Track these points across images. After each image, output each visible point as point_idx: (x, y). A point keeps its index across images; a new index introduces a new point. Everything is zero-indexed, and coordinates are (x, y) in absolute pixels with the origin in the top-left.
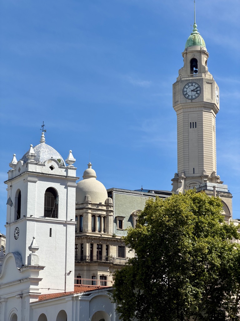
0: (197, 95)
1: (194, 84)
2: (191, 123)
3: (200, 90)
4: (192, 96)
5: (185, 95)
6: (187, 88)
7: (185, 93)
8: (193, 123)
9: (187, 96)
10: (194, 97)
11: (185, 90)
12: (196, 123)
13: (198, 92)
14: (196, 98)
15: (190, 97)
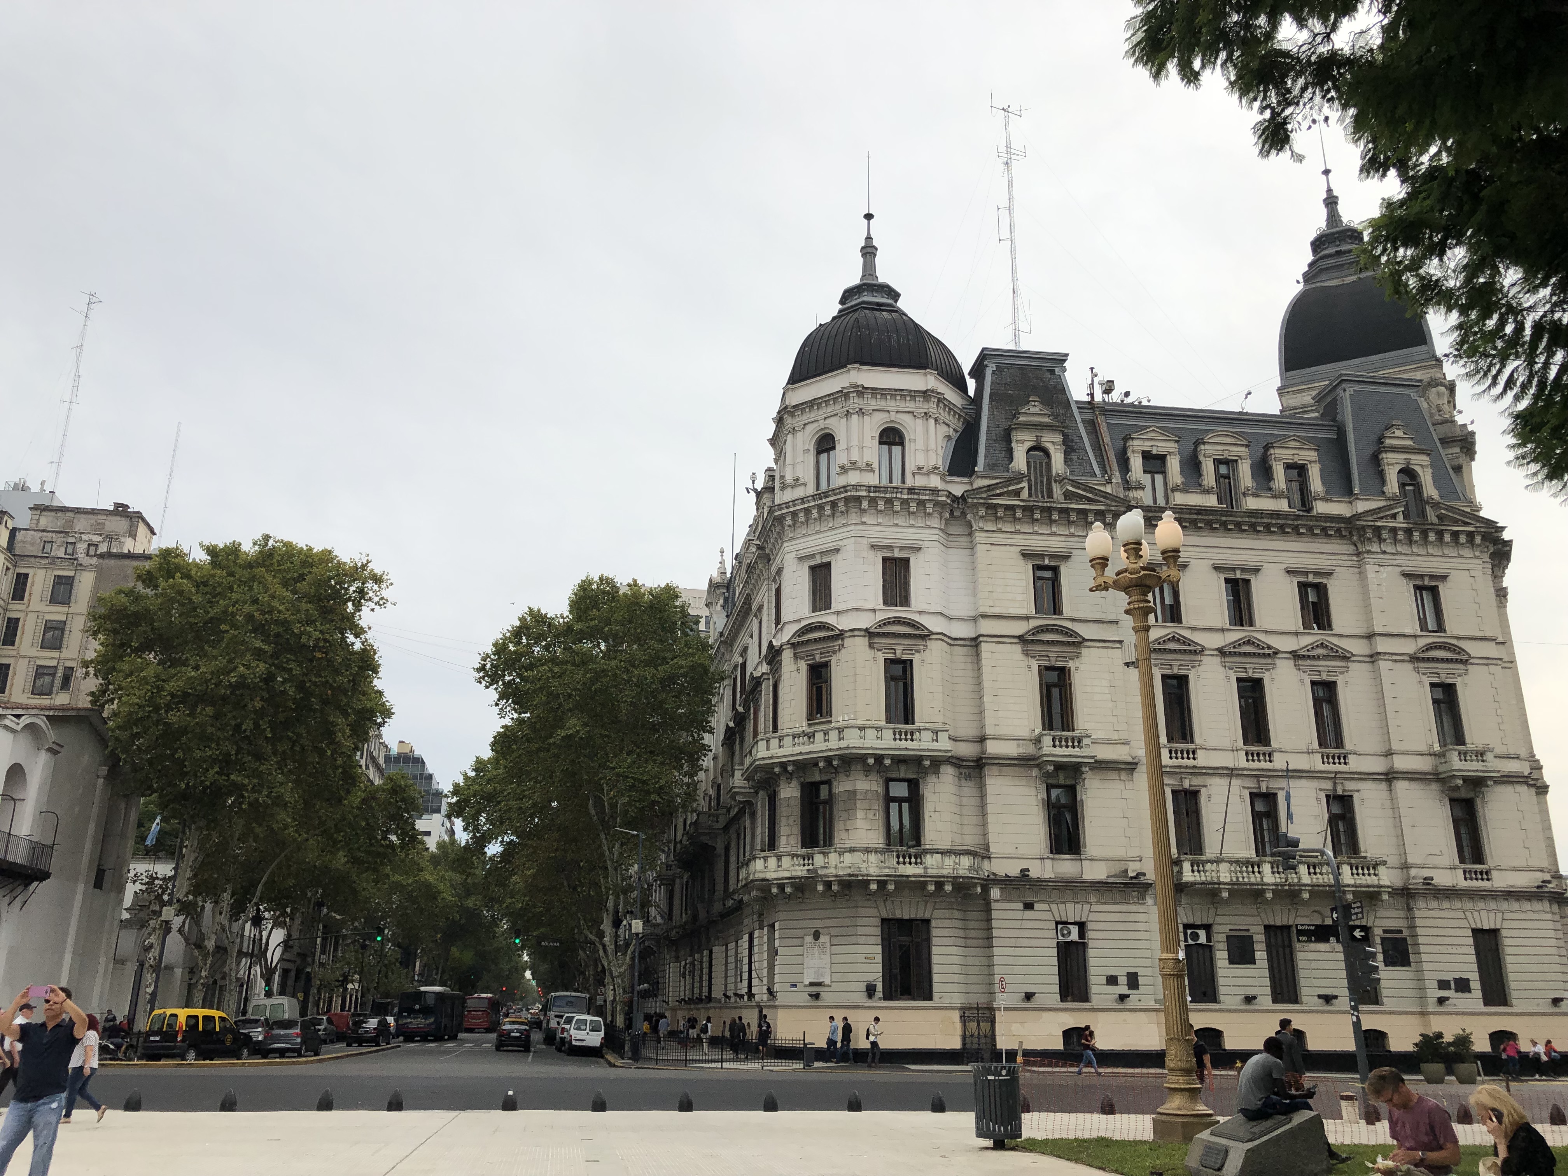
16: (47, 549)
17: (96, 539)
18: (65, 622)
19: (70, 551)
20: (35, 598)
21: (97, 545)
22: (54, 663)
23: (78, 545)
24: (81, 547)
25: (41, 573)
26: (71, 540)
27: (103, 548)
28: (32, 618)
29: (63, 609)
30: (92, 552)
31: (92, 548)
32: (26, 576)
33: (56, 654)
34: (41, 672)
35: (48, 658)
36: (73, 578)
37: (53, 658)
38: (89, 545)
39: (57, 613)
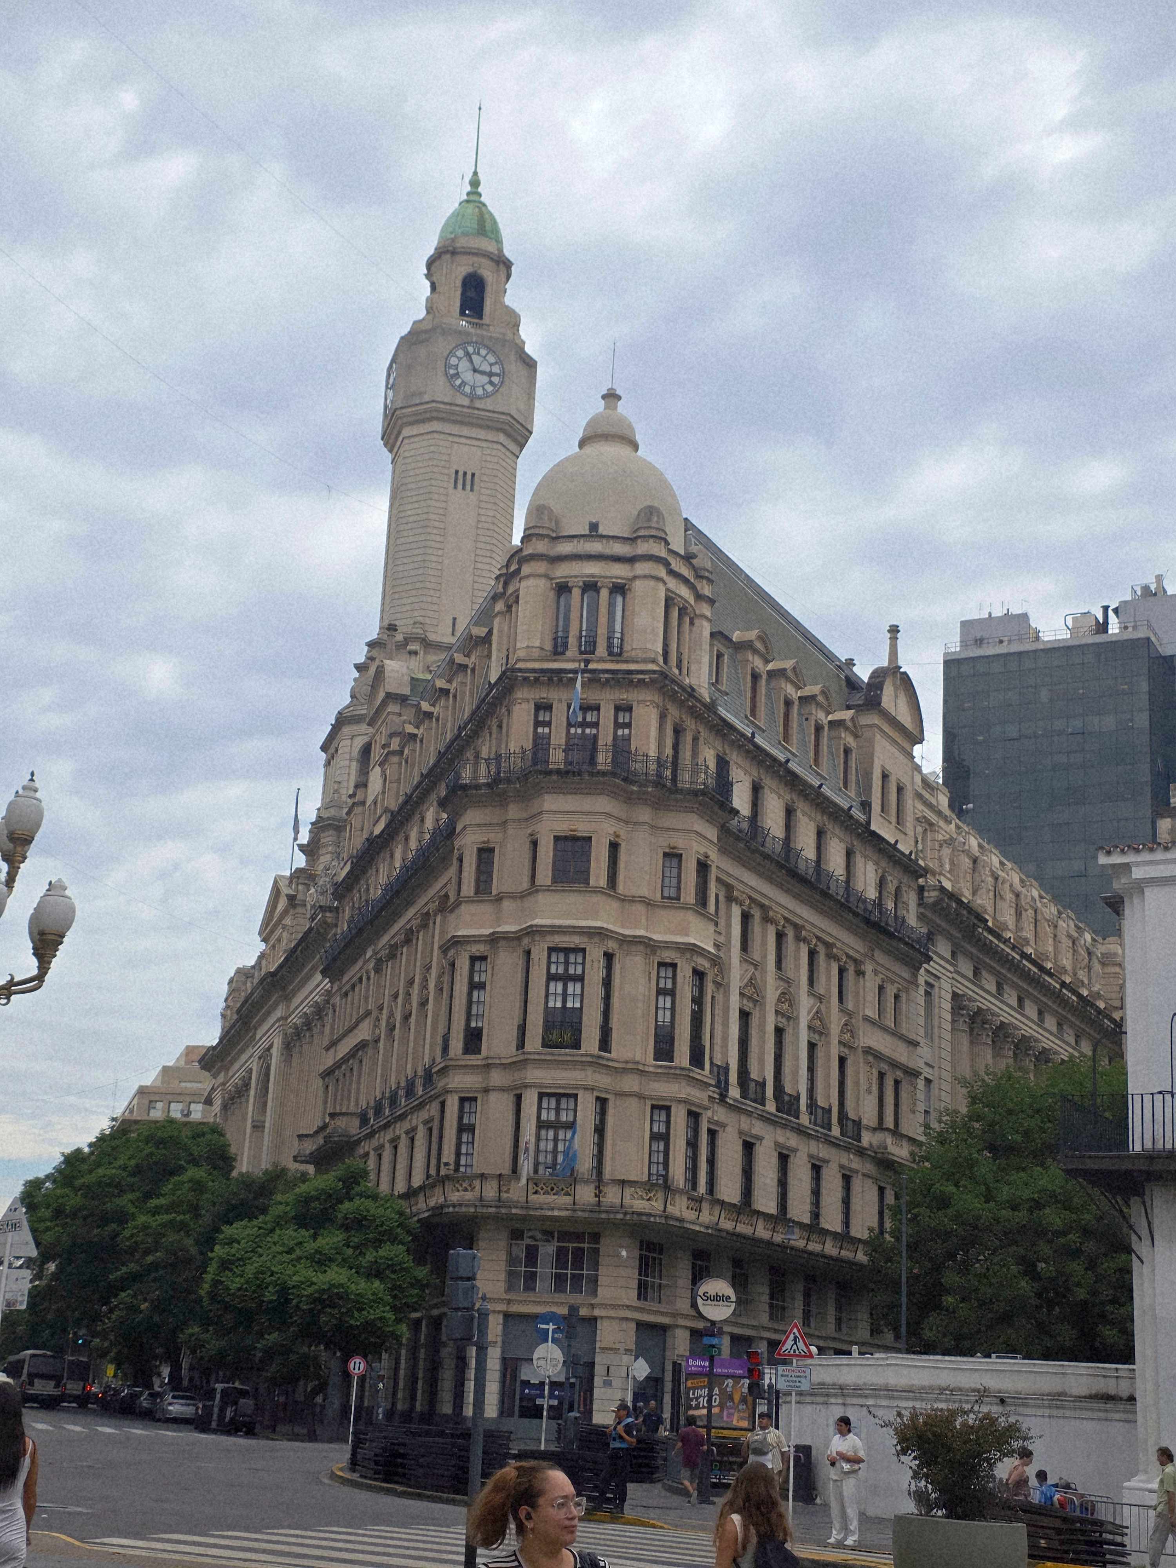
0: (489, 388)
1: (483, 352)
2: (457, 472)
4: (473, 388)
6: (460, 359)
7: (452, 372)
8: (465, 474)
9: (458, 382)
10: (480, 392)
11: (453, 361)
12: (473, 475)
13: (496, 380)
14: (487, 396)
15: (468, 389)
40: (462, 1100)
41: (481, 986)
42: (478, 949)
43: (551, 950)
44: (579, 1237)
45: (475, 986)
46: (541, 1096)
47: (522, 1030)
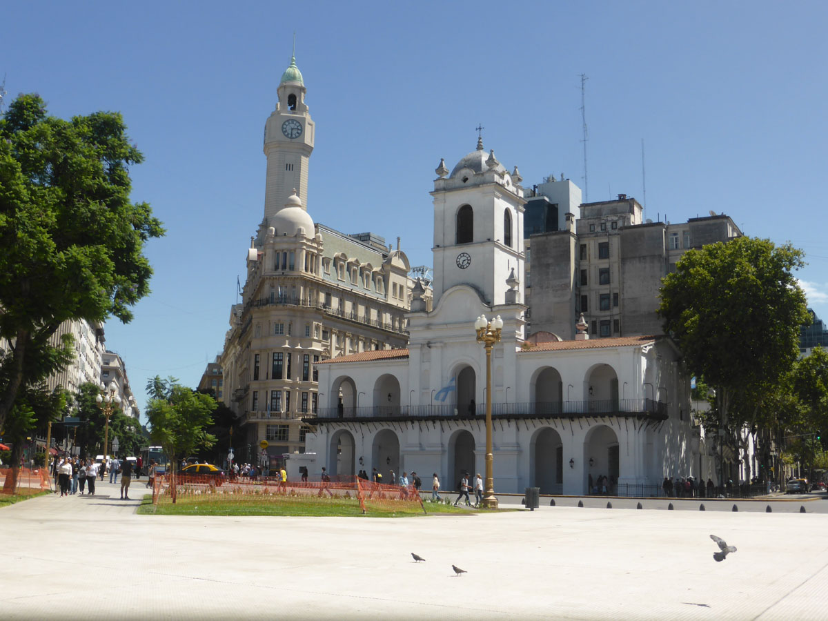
0: (297, 135)
1: (295, 122)
2: (287, 164)
3: (301, 130)
4: (292, 135)
5: (284, 132)
6: (287, 125)
7: (284, 130)
8: (290, 165)
9: (287, 134)
10: (294, 136)
12: (293, 165)
13: (299, 131)
14: (296, 137)
15: (290, 136)
16: (592, 229)
17: (615, 218)
18: (609, 268)
19: (603, 228)
20: (592, 256)
21: (616, 222)
22: (607, 292)
23: (607, 224)
24: (609, 225)
25: (592, 243)
26: (603, 221)
27: (620, 224)
28: (592, 268)
29: (607, 260)
30: (614, 227)
31: (614, 224)
32: (585, 245)
33: (607, 286)
34: (603, 297)
35: (605, 289)
36: (608, 243)
37: (607, 289)
38: (612, 223)
39: (604, 264)
40: (254, 392)
41: (258, 362)
42: (257, 352)
43: (274, 353)
44: (284, 426)
45: (256, 362)
46: (272, 391)
47: (267, 374)
